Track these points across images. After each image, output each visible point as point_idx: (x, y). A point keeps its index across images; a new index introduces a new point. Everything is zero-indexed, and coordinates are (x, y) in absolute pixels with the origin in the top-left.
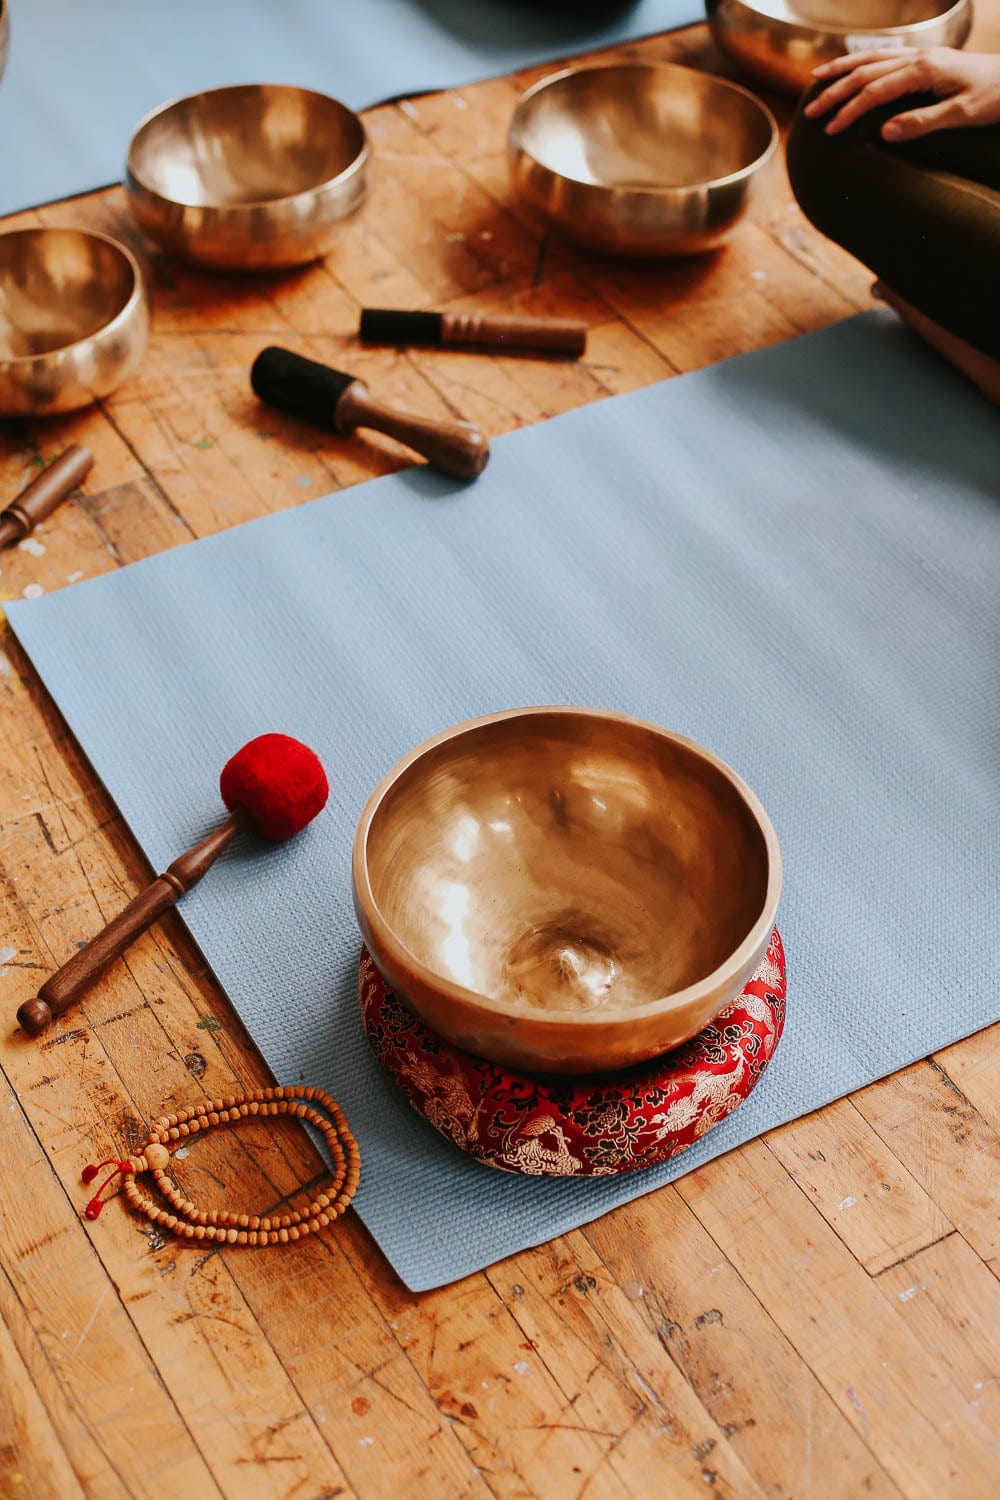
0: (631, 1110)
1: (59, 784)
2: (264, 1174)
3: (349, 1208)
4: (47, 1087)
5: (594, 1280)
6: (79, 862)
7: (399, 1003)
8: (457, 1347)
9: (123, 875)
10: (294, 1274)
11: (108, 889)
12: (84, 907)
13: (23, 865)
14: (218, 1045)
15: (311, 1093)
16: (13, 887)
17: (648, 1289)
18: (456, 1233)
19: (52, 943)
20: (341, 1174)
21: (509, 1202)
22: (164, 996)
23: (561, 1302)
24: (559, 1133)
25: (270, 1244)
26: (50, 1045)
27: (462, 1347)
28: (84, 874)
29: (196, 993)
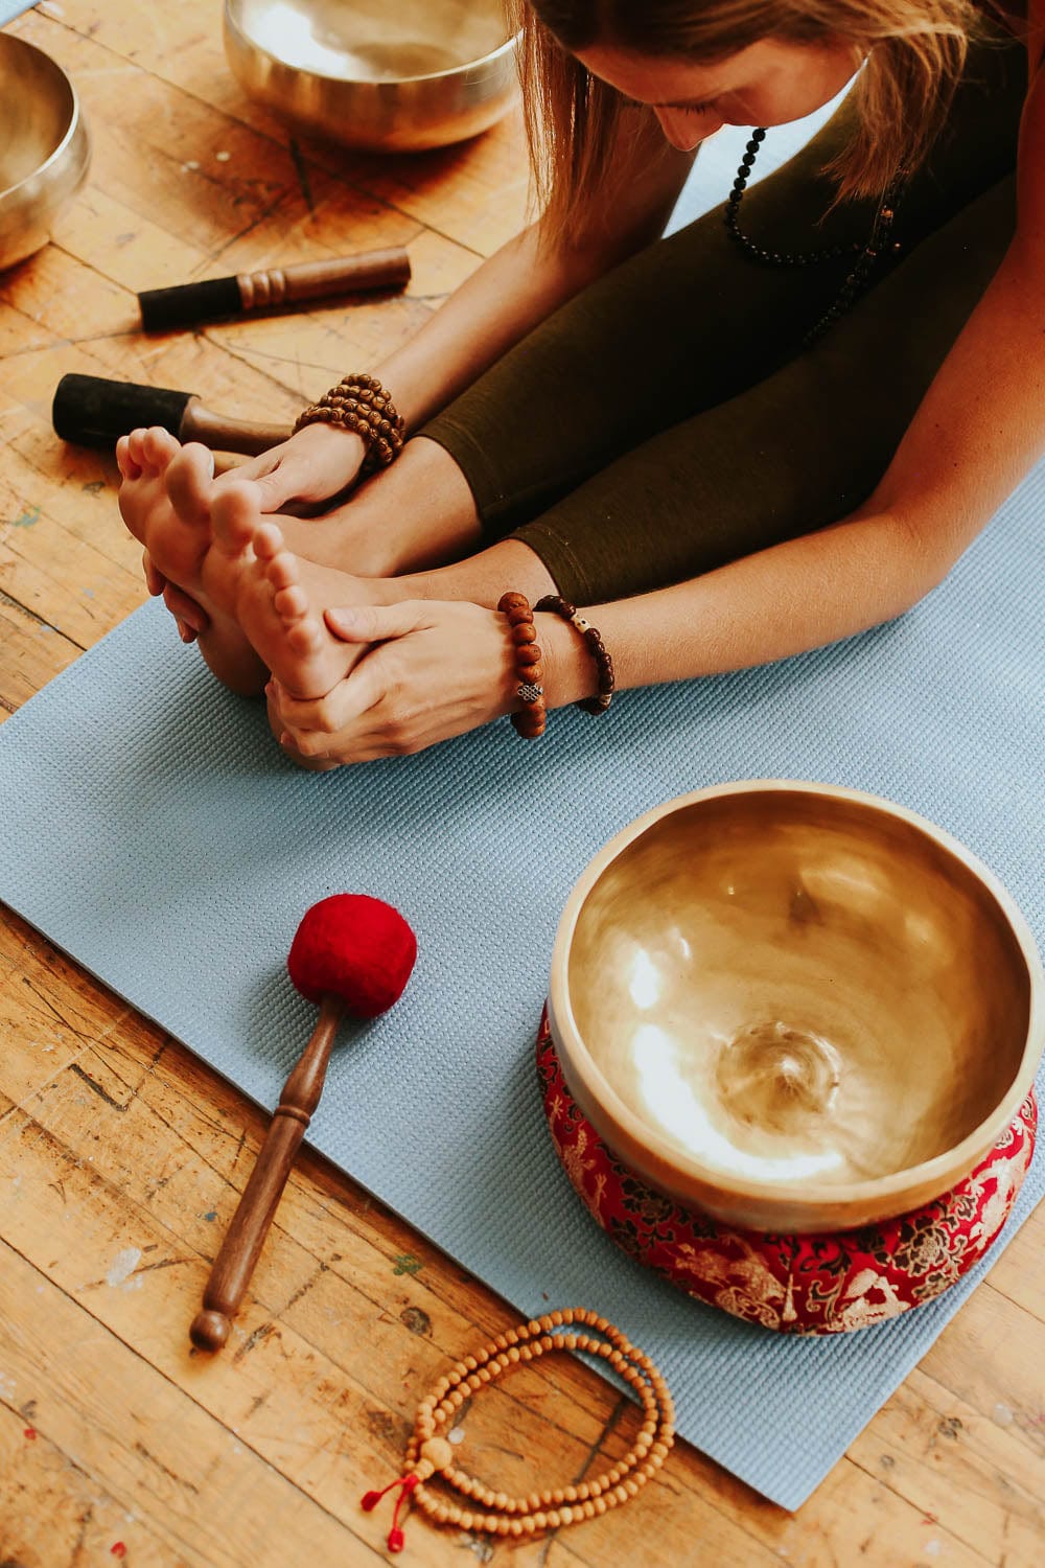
0: (949, 1233)
1: (79, 1019)
2: (557, 1427)
3: (676, 1437)
4: (262, 1410)
5: (956, 1420)
6: (154, 1112)
7: (641, 1189)
8: (857, 1550)
9: (214, 1114)
10: (650, 1534)
11: (205, 1136)
12: (189, 1167)
13: (90, 1137)
14: (429, 1288)
15: (570, 1317)
16: (93, 1170)
17: (1015, 1410)
18: (799, 1422)
19: (175, 1226)
20: (651, 1403)
21: (834, 1365)
22: (339, 1248)
23: (937, 1458)
24: (883, 1284)
25: (608, 1508)
26: (239, 1356)
27: (863, 1549)
28: (168, 1126)
29: (372, 1234)
